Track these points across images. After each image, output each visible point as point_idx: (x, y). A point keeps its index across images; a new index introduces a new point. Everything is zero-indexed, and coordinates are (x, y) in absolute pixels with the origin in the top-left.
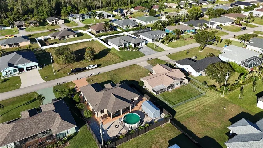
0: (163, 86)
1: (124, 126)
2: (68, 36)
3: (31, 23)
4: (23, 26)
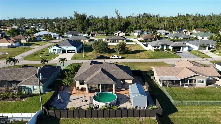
0: (176, 78)
1: (93, 103)
2: (118, 40)
3: (101, 33)
4: (94, 35)
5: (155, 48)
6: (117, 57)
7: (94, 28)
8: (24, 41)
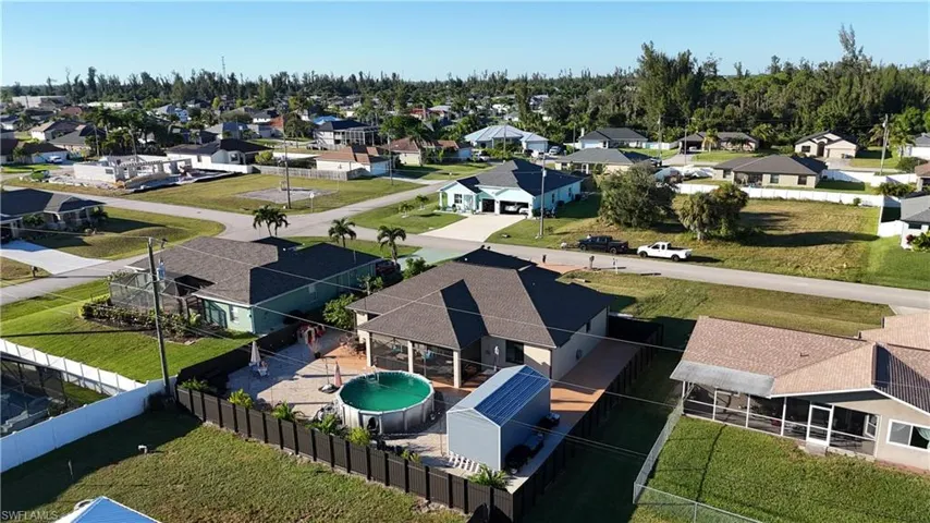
2: (772, 174)
3: (729, 140)
4: (699, 147)
5: (916, 233)
6: (669, 254)
7: (715, 116)
8: (412, 159)
